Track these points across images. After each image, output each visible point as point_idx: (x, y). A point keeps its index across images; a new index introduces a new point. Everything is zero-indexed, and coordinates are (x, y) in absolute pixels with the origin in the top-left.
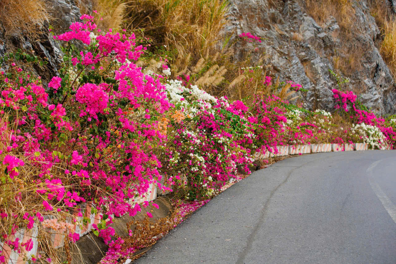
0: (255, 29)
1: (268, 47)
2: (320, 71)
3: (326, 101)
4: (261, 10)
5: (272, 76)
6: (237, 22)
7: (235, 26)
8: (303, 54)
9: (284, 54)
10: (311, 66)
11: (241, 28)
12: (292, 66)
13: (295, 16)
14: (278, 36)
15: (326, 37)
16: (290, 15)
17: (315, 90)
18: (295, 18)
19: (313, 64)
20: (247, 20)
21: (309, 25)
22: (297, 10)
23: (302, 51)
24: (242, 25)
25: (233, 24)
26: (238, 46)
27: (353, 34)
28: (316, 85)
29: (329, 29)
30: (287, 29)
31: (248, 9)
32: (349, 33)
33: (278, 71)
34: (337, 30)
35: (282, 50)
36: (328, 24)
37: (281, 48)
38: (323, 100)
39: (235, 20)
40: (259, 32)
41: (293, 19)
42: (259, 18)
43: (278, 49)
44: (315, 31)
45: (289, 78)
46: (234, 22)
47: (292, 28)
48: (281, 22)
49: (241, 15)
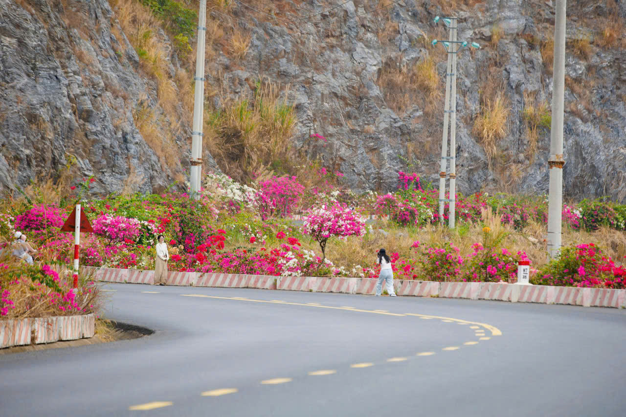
0: (327, 128)
1: (336, 142)
2: (386, 157)
3: (390, 182)
4: (334, 112)
5: (338, 165)
6: (312, 124)
7: (309, 128)
8: (372, 144)
9: (352, 146)
10: (379, 154)
11: (315, 129)
12: (357, 155)
13: (370, 111)
14: (348, 132)
15: (403, 125)
16: (366, 111)
17: (379, 173)
18: (370, 113)
19: (382, 152)
20: (320, 121)
21: (385, 117)
22: (372, 106)
23: (371, 142)
24: (315, 126)
25: (308, 126)
26: (311, 142)
27: (438, 119)
28: (381, 169)
29: (410, 117)
30: (361, 124)
31: (322, 113)
32: (433, 118)
33: (344, 160)
34: (419, 117)
35: (349, 143)
36: (408, 113)
37: (349, 141)
38: (387, 181)
39: (309, 123)
40: (331, 129)
41: (368, 114)
42: (331, 119)
43: (347, 142)
44: (391, 121)
45: (353, 165)
46: (308, 125)
47: (366, 122)
48: (355, 118)
49: (315, 119)
